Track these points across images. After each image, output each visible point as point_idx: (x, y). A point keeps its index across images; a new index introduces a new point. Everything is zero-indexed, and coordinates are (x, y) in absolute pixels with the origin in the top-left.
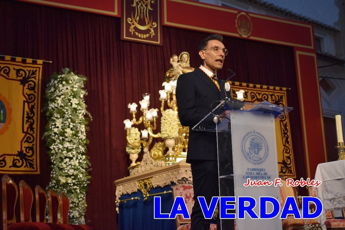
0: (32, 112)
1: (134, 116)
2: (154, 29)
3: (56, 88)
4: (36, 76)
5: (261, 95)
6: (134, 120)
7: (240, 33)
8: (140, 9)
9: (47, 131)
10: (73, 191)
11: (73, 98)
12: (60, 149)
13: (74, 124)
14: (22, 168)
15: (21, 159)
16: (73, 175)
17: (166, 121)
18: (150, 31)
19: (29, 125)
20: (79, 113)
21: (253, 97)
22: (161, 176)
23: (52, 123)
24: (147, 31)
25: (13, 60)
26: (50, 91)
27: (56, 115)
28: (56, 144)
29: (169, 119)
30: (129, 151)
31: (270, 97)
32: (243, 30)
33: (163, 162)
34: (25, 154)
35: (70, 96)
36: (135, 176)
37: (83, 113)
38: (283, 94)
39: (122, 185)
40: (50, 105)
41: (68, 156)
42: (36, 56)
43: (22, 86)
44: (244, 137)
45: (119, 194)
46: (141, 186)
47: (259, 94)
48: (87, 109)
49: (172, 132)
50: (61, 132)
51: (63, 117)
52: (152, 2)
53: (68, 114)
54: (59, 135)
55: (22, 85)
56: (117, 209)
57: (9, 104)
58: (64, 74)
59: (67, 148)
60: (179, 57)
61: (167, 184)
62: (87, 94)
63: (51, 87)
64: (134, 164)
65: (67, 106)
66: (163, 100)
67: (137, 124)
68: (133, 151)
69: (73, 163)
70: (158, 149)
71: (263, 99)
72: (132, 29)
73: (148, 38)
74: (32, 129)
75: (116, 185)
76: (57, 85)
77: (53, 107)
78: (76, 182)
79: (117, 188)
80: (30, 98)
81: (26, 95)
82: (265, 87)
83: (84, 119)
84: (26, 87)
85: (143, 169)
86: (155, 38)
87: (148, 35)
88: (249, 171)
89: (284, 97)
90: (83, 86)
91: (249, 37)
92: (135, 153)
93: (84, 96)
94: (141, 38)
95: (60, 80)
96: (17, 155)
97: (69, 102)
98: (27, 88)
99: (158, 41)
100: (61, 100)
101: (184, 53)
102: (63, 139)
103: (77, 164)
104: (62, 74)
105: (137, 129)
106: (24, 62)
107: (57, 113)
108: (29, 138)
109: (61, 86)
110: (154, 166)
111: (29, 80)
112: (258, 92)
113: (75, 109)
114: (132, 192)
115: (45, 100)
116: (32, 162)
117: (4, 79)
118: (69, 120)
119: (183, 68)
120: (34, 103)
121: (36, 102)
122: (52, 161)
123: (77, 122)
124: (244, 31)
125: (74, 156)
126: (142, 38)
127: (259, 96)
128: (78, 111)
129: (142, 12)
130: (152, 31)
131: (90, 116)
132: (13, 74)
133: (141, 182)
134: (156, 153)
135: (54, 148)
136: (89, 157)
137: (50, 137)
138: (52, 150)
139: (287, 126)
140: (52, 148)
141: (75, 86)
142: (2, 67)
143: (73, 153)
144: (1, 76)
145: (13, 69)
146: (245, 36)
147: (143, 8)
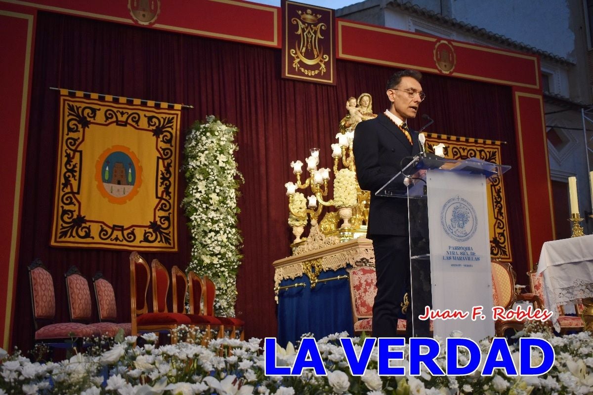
0: (168, 171)
1: (299, 178)
2: (325, 63)
3: (198, 141)
4: (172, 125)
5: (466, 151)
6: (299, 182)
7: (440, 69)
8: (307, 38)
9: (186, 197)
10: (220, 274)
11: (220, 154)
12: (203, 220)
13: (222, 188)
14: (156, 244)
15: (154, 231)
16: (220, 254)
17: (340, 184)
18: (321, 66)
19: (164, 188)
20: (228, 174)
21: (455, 154)
22: (333, 255)
23: (193, 187)
24: (317, 66)
25: (144, 104)
26: (190, 145)
27: (197, 176)
28: (198, 213)
29: (345, 182)
30: (291, 223)
31: (478, 153)
32: (444, 64)
33: (336, 238)
34: (160, 226)
35: (216, 151)
36: (300, 255)
37: (233, 174)
38: (497, 150)
39: (282, 267)
40: (190, 163)
41: (214, 229)
42: (172, 99)
43: (155, 138)
44: (445, 206)
45: (279, 279)
46: (307, 268)
47: (464, 150)
48: (238, 168)
49: (349, 198)
50: (205, 198)
51: (207, 179)
52: (323, 28)
53: (214, 174)
54: (202, 202)
55: (155, 136)
56: (276, 298)
57: (138, 161)
58: (208, 122)
59: (212, 219)
60: (358, 101)
61: (341, 267)
62: (238, 148)
63: (192, 140)
64: (298, 240)
65: (212, 164)
66: (337, 157)
67: (302, 188)
68: (297, 223)
69: (220, 239)
70: (330, 221)
71: (469, 156)
72: (296, 64)
73: (316, 76)
74: (168, 194)
75: (275, 267)
76: (199, 137)
77: (194, 166)
78: (224, 262)
79: (276, 272)
80: (166, 154)
81: (160, 150)
82: (472, 140)
83: (233, 181)
84: (161, 139)
85: (310, 247)
86: (327, 76)
87: (317, 72)
88: (451, 250)
89: (497, 153)
90: (233, 139)
91: (451, 73)
92: (300, 226)
93: (234, 151)
94: (307, 76)
95: (203, 131)
96: (149, 227)
97: (215, 159)
98: (161, 141)
99: (330, 80)
100: (205, 157)
101: (365, 95)
102: (206, 207)
103: (225, 240)
104: (205, 124)
105: (302, 195)
106: (157, 106)
107: (200, 173)
108: (164, 206)
109: (204, 138)
110: (325, 243)
111: (164, 130)
112: (462, 147)
113: (223, 169)
114: (296, 276)
115: (184, 157)
116: (168, 237)
117: (133, 129)
118: (215, 182)
119: (363, 115)
120: (171, 160)
121: (173, 158)
122: (193, 235)
123: (224, 185)
124: (445, 66)
125: (221, 229)
126: (310, 75)
127: (464, 152)
128: (226, 172)
129: (309, 41)
130: (323, 66)
131: (241, 177)
132: (143, 123)
133: (308, 264)
134: (327, 226)
135: (195, 218)
136: (240, 231)
137: (190, 205)
138: (193, 221)
139: (501, 192)
140: (193, 219)
141: (222, 139)
142: (130, 113)
143: (220, 225)
144: (128, 125)
145: (143, 116)
146: (446, 73)
147: (310, 36)
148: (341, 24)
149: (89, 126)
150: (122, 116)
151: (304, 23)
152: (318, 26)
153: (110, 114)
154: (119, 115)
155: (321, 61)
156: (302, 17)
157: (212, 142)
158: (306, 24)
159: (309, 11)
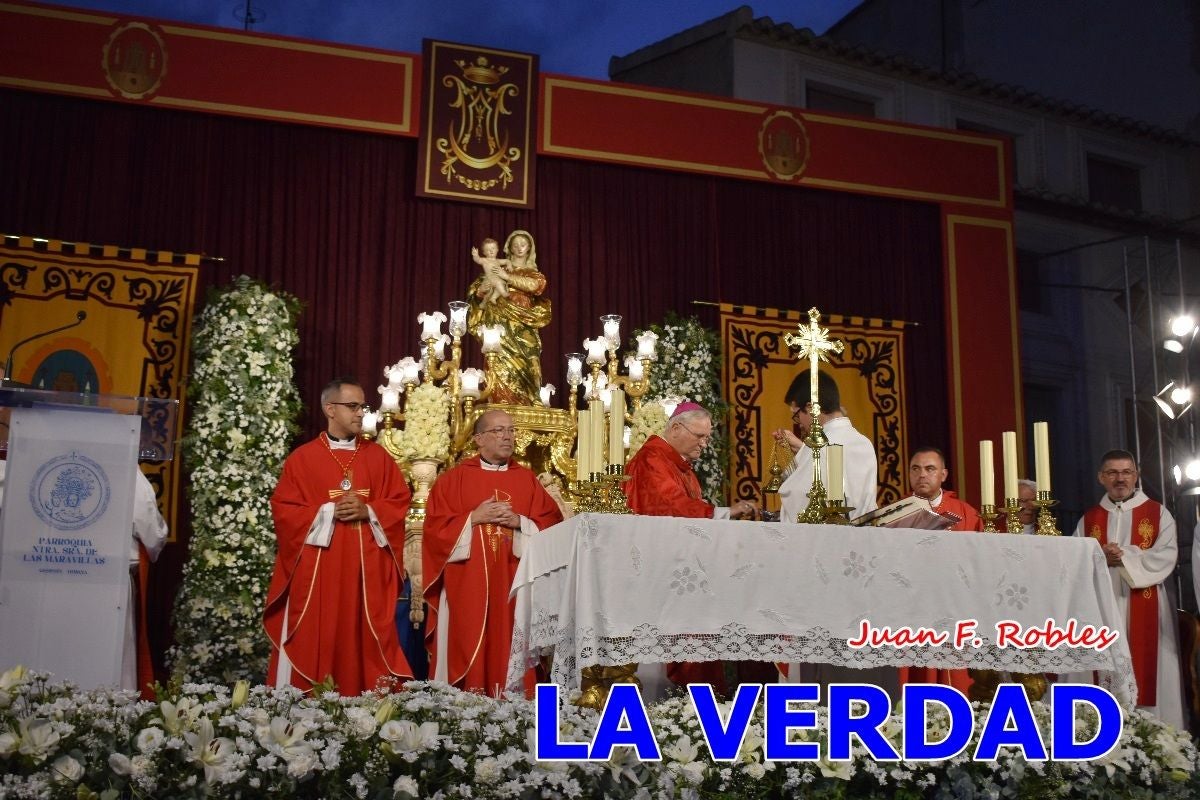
0: (165, 385)
2: (512, 165)
3: (213, 326)
4: (179, 297)
7: (771, 170)
8: (476, 114)
9: (188, 435)
10: (240, 587)
11: (254, 351)
12: (210, 481)
13: (252, 419)
16: (240, 547)
18: (502, 170)
20: (268, 390)
23: (199, 416)
24: (493, 171)
25: (124, 256)
26: (200, 335)
27: (207, 395)
28: (203, 468)
31: (848, 347)
32: (781, 159)
35: (246, 345)
37: (282, 391)
38: (894, 340)
40: (197, 370)
41: (233, 499)
43: (142, 322)
48: (294, 380)
49: (426, 442)
50: (217, 437)
51: (225, 401)
52: (511, 93)
53: (239, 392)
54: (212, 446)
55: (142, 319)
57: (106, 368)
58: (236, 289)
59: (229, 479)
65: (236, 371)
69: (241, 518)
72: (447, 169)
73: (489, 192)
76: (216, 318)
77: (203, 374)
78: (249, 564)
80: (163, 351)
81: (152, 345)
84: (154, 323)
86: (514, 190)
87: (492, 183)
88: (44, 545)
90: (287, 321)
91: (797, 178)
94: (472, 191)
95: (224, 307)
97: (242, 361)
98: (155, 328)
99: (522, 198)
100: (223, 358)
101: (519, 235)
102: (220, 455)
103: (254, 521)
104: (230, 291)
106: (151, 260)
107: (211, 389)
109: (224, 320)
111: (161, 306)
113: (256, 381)
117: (100, 305)
118: (239, 407)
119: (512, 274)
120: (172, 365)
121: (176, 360)
122: (193, 510)
123: (260, 413)
124: (784, 164)
125: (245, 499)
126: (477, 190)
128: (264, 386)
129: (480, 121)
130: (507, 169)
131: (296, 397)
132: (121, 293)
135: (197, 477)
137: (192, 451)
138: (193, 483)
139: (897, 429)
140: (193, 479)
141: (261, 321)
142: (94, 274)
143: (244, 490)
144: (90, 298)
145: (121, 279)
146: (784, 177)
147: (482, 111)
148: (550, 83)
149: (12, 300)
150: (79, 281)
151: (469, 84)
152: (501, 89)
153: (54, 277)
154: (73, 278)
155: (503, 161)
156: (467, 72)
157: (239, 328)
158: (475, 87)
159: (482, 60)
